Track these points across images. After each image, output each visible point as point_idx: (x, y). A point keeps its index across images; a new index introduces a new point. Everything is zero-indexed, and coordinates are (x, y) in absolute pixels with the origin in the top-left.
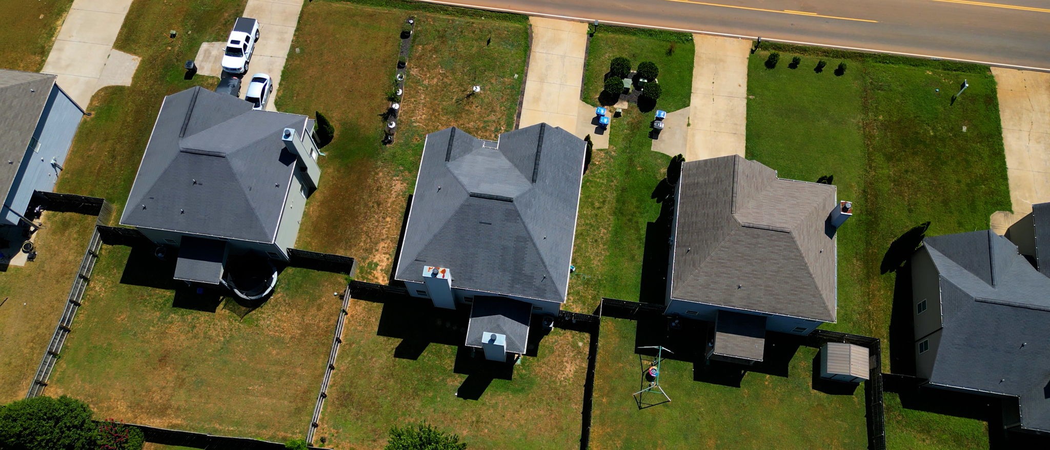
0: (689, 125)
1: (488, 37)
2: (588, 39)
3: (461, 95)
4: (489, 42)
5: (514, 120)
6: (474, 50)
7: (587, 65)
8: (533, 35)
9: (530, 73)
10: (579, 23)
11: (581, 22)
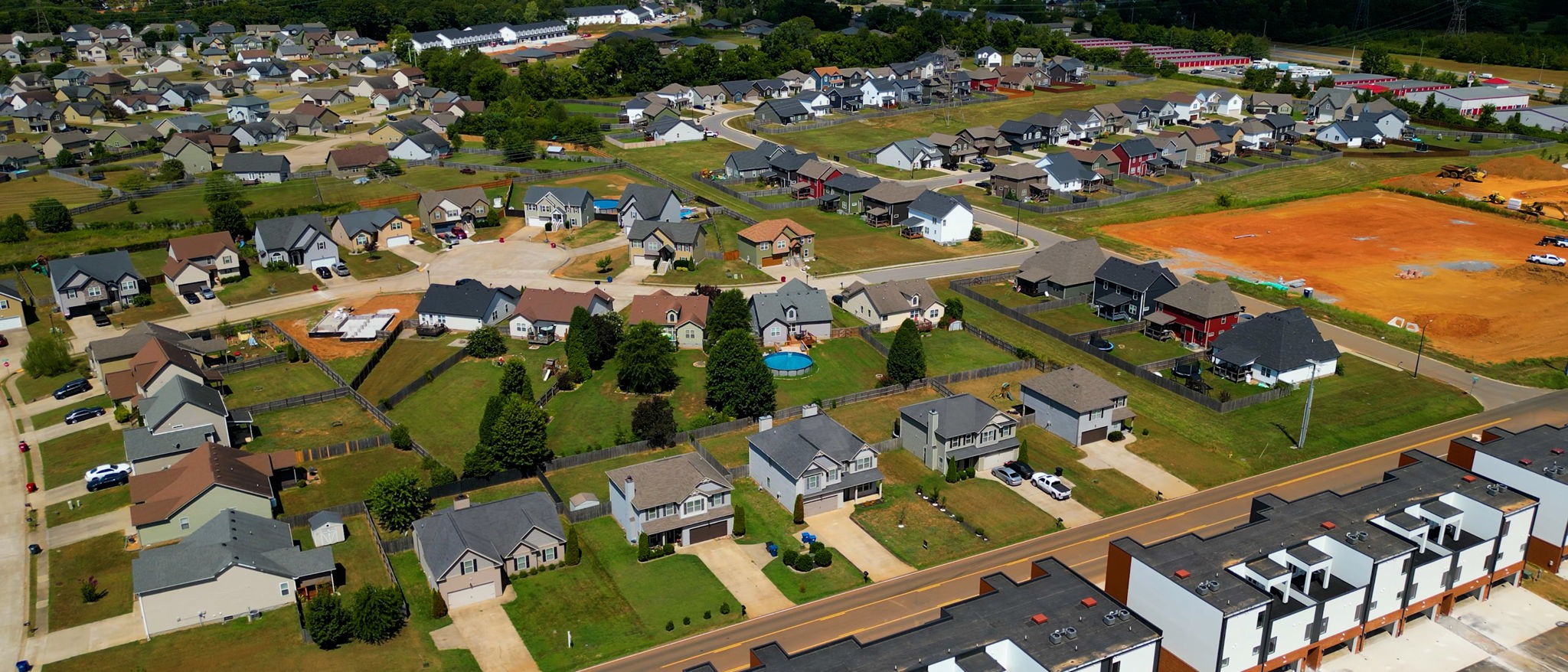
0: (753, 561)
3: (906, 520)
5: (862, 525)
8: (903, 563)
9: (880, 546)
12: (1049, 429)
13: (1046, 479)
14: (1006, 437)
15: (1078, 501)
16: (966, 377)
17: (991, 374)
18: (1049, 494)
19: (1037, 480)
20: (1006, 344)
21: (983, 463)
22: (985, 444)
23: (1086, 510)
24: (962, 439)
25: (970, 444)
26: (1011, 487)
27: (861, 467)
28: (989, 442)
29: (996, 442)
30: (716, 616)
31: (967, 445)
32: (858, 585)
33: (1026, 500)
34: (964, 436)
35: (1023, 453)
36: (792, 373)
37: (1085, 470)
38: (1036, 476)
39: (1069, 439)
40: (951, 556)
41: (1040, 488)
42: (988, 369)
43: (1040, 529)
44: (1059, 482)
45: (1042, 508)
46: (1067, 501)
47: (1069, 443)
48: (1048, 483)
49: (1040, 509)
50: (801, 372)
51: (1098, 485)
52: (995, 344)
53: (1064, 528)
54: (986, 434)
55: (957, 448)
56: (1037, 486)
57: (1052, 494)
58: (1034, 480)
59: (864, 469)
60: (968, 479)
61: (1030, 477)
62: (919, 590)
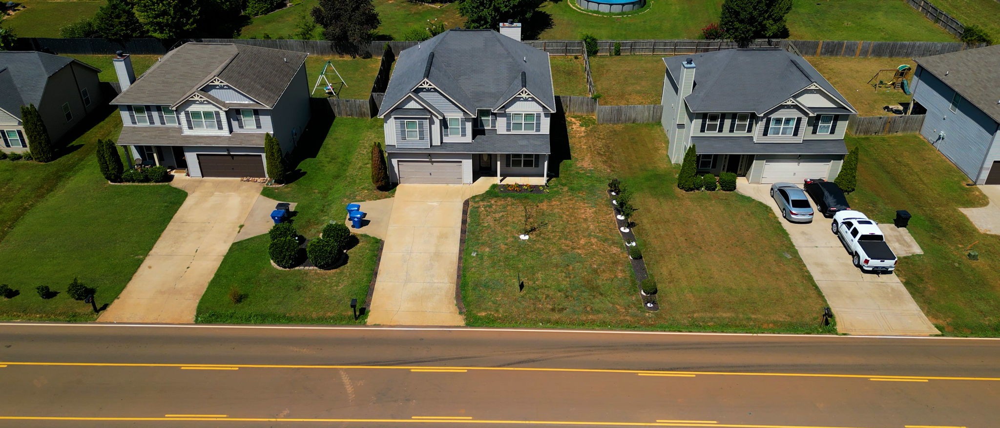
0: (241, 227)
1: (524, 291)
2: (369, 305)
3: (543, 229)
4: (522, 286)
5: (469, 217)
6: (539, 275)
7: (374, 274)
8: (455, 302)
9: (455, 261)
10: (382, 324)
11: (380, 325)
12: (939, 145)
13: (856, 224)
14: (823, 134)
15: (907, 284)
16: (851, 51)
17: (898, 54)
18: (851, 253)
19: (840, 221)
20: (952, 20)
21: (760, 171)
22: (771, 138)
23: (912, 306)
24: (728, 123)
25: (744, 134)
26: (785, 224)
27: (518, 126)
28: (782, 136)
29: (799, 139)
30: (64, 300)
31: (737, 134)
32: (338, 320)
33: (795, 253)
34: (734, 116)
35: (849, 171)
36: (604, 8)
37: (965, 230)
38: (841, 216)
39: (966, 169)
40: (556, 316)
41: (842, 239)
42: (894, 46)
43: (781, 317)
44: (880, 237)
45: (815, 278)
46: (883, 277)
47: (964, 176)
48: (855, 233)
49: (810, 278)
50: (616, 9)
51: (974, 263)
52: (937, 20)
53: (833, 331)
54: (778, 121)
55: (715, 133)
56: (837, 232)
57: (855, 255)
58: (835, 222)
59: (523, 132)
60: (719, 192)
61: (831, 216)
62: (415, 369)
